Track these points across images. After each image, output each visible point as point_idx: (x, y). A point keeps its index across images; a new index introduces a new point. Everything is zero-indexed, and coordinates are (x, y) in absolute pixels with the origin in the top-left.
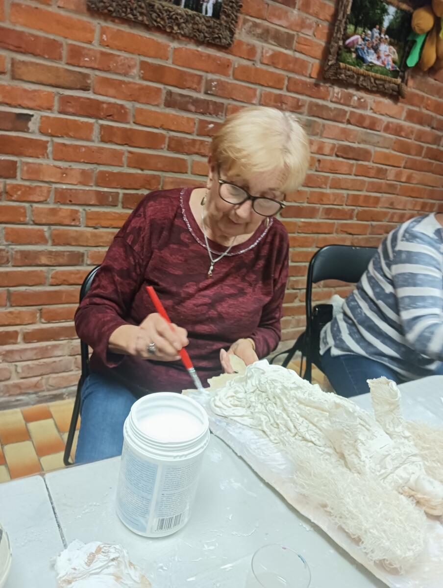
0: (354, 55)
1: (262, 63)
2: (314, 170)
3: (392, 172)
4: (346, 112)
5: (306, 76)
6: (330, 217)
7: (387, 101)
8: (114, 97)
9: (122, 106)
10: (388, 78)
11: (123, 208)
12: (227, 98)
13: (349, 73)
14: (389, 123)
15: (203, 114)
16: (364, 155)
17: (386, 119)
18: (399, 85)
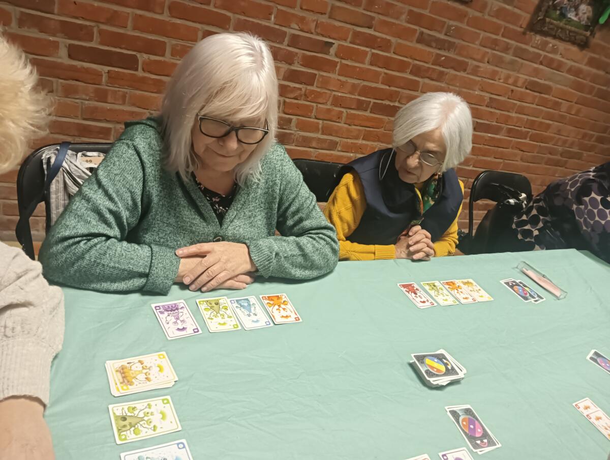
0: (558, 12)
1: (489, 15)
2: (507, 97)
3: (565, 105)
4: (541, 55)
5: (517, 26)
6: (510, 135)
7: (574, 49)
8: (386, 34)
9: (389, 41)
10: (581, 31)
11: (371, 112)
12: (459, 39)
13: (551, 26)
14: (572, 66)
15: (439, 49)
16: (547, 90)
17: (570, 63)
18: (587, 38)
